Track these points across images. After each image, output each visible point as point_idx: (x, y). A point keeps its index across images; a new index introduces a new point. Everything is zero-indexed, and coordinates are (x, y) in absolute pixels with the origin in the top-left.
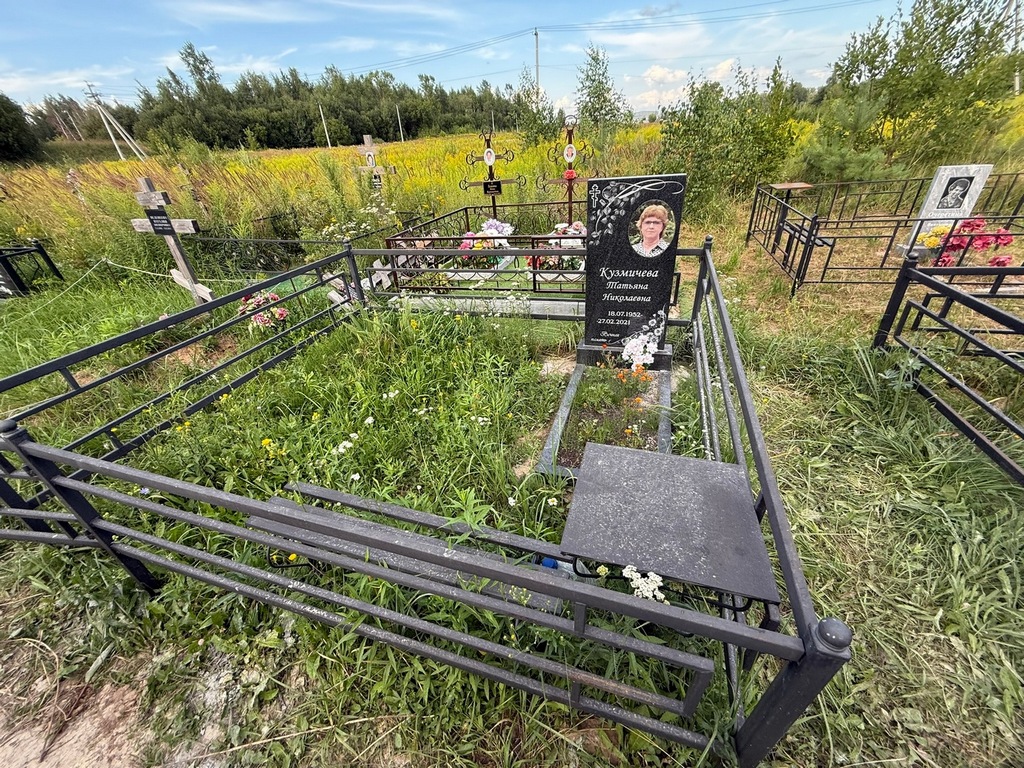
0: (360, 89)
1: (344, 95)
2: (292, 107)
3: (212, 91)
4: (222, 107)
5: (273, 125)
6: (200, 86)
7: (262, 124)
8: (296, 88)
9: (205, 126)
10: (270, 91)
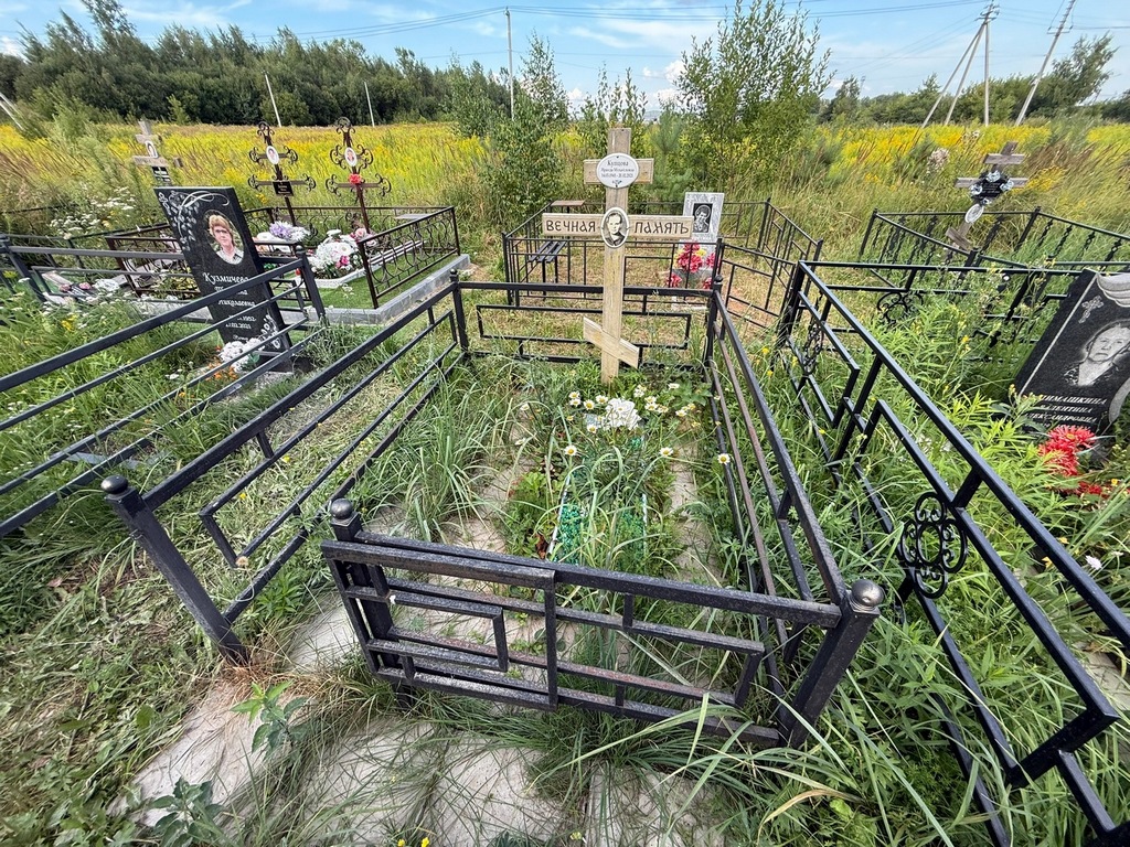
0: (321, 58)
1: (301, 65)
2: (232, 73)
3: (124, 46)
4: (139, 66)
5: (208, 94)
6: (108, 37)
7: (192, 91)
8: (239, 51)
9: (115, 89)
10: (205, 52)
